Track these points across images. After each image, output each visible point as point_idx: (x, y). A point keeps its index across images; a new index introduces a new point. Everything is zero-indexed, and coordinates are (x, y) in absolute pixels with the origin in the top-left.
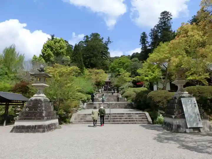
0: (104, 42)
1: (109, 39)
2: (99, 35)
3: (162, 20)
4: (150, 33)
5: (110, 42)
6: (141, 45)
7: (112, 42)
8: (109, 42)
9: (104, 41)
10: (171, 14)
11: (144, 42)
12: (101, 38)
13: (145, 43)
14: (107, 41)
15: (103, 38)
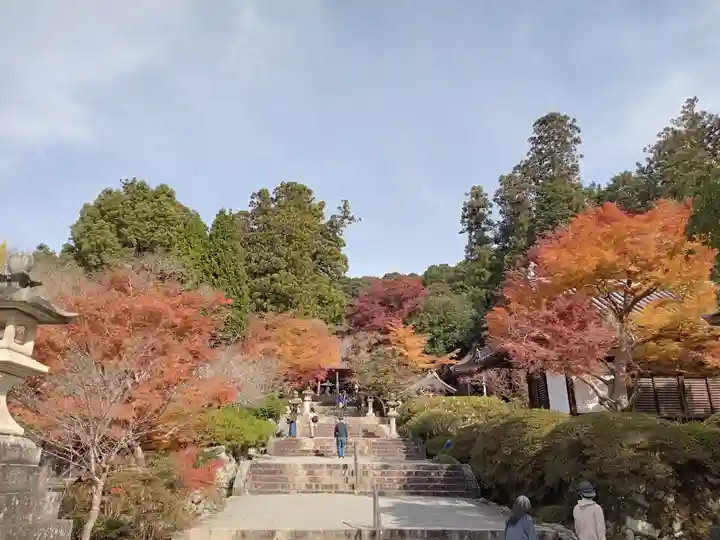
0: (327, 219)
1: (344, 207)
2: (310, 192)
3: (540, 147)
4: (499, 191)
5: (352, 219)
6: (467, 234)
7: (356, 218)
8: (346, 221)
9: (328, 213)
10: (575, 124)
11: (478, 224)
12: (316, 202)
13: (483, 226)
14: (339, 213)
15: (322, 205)
